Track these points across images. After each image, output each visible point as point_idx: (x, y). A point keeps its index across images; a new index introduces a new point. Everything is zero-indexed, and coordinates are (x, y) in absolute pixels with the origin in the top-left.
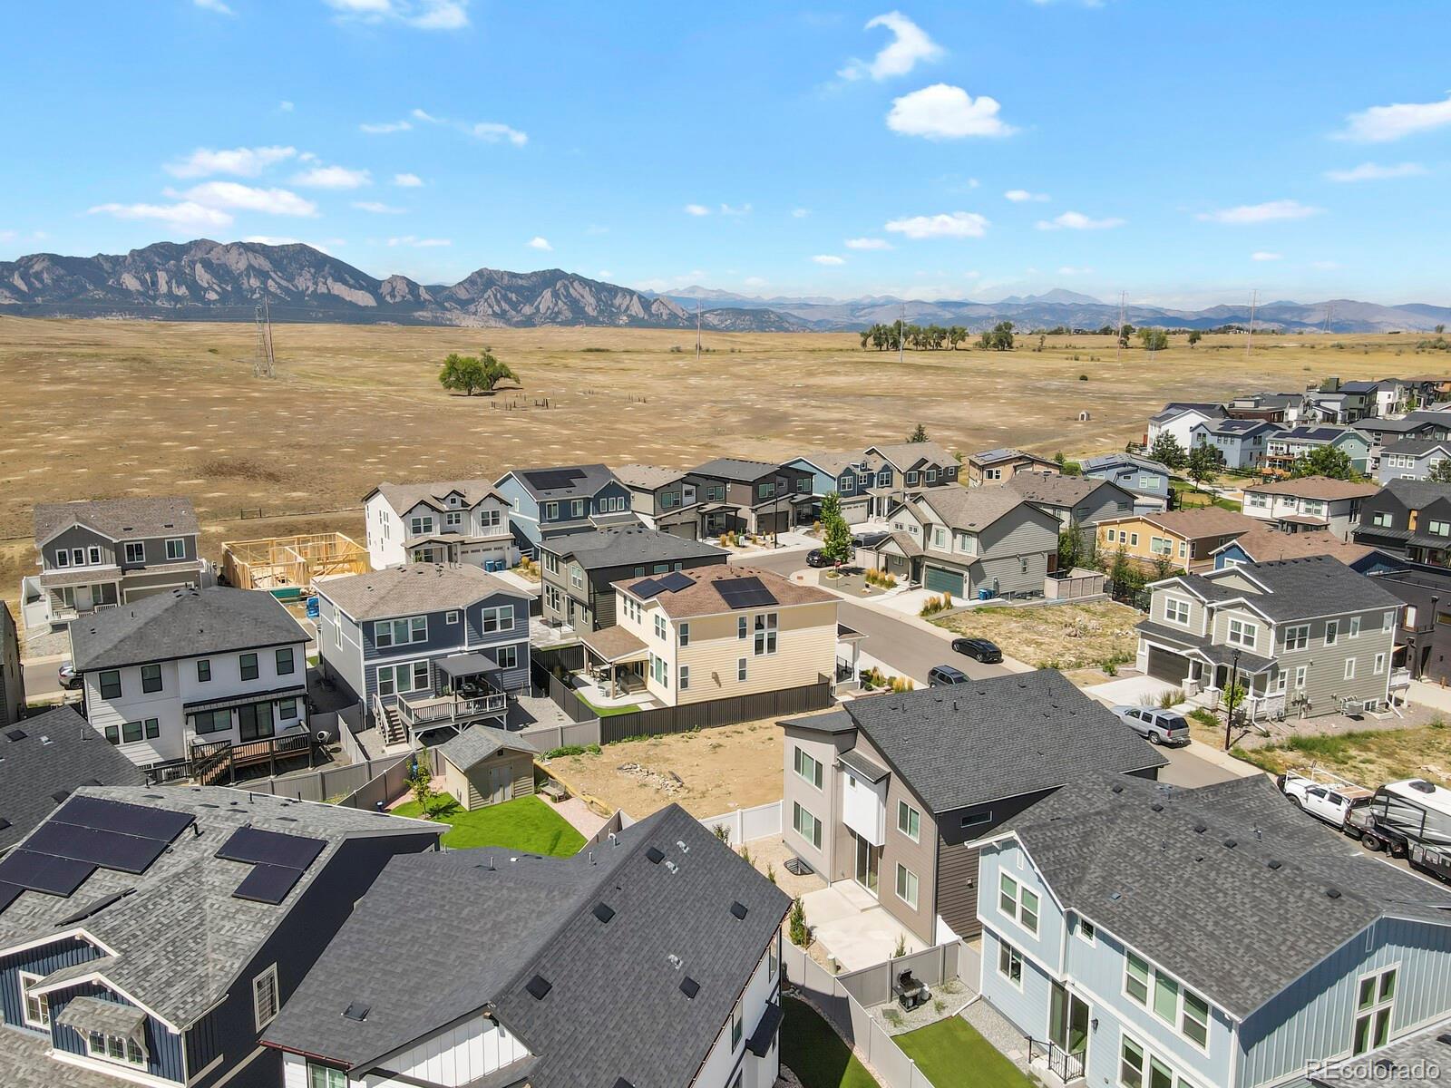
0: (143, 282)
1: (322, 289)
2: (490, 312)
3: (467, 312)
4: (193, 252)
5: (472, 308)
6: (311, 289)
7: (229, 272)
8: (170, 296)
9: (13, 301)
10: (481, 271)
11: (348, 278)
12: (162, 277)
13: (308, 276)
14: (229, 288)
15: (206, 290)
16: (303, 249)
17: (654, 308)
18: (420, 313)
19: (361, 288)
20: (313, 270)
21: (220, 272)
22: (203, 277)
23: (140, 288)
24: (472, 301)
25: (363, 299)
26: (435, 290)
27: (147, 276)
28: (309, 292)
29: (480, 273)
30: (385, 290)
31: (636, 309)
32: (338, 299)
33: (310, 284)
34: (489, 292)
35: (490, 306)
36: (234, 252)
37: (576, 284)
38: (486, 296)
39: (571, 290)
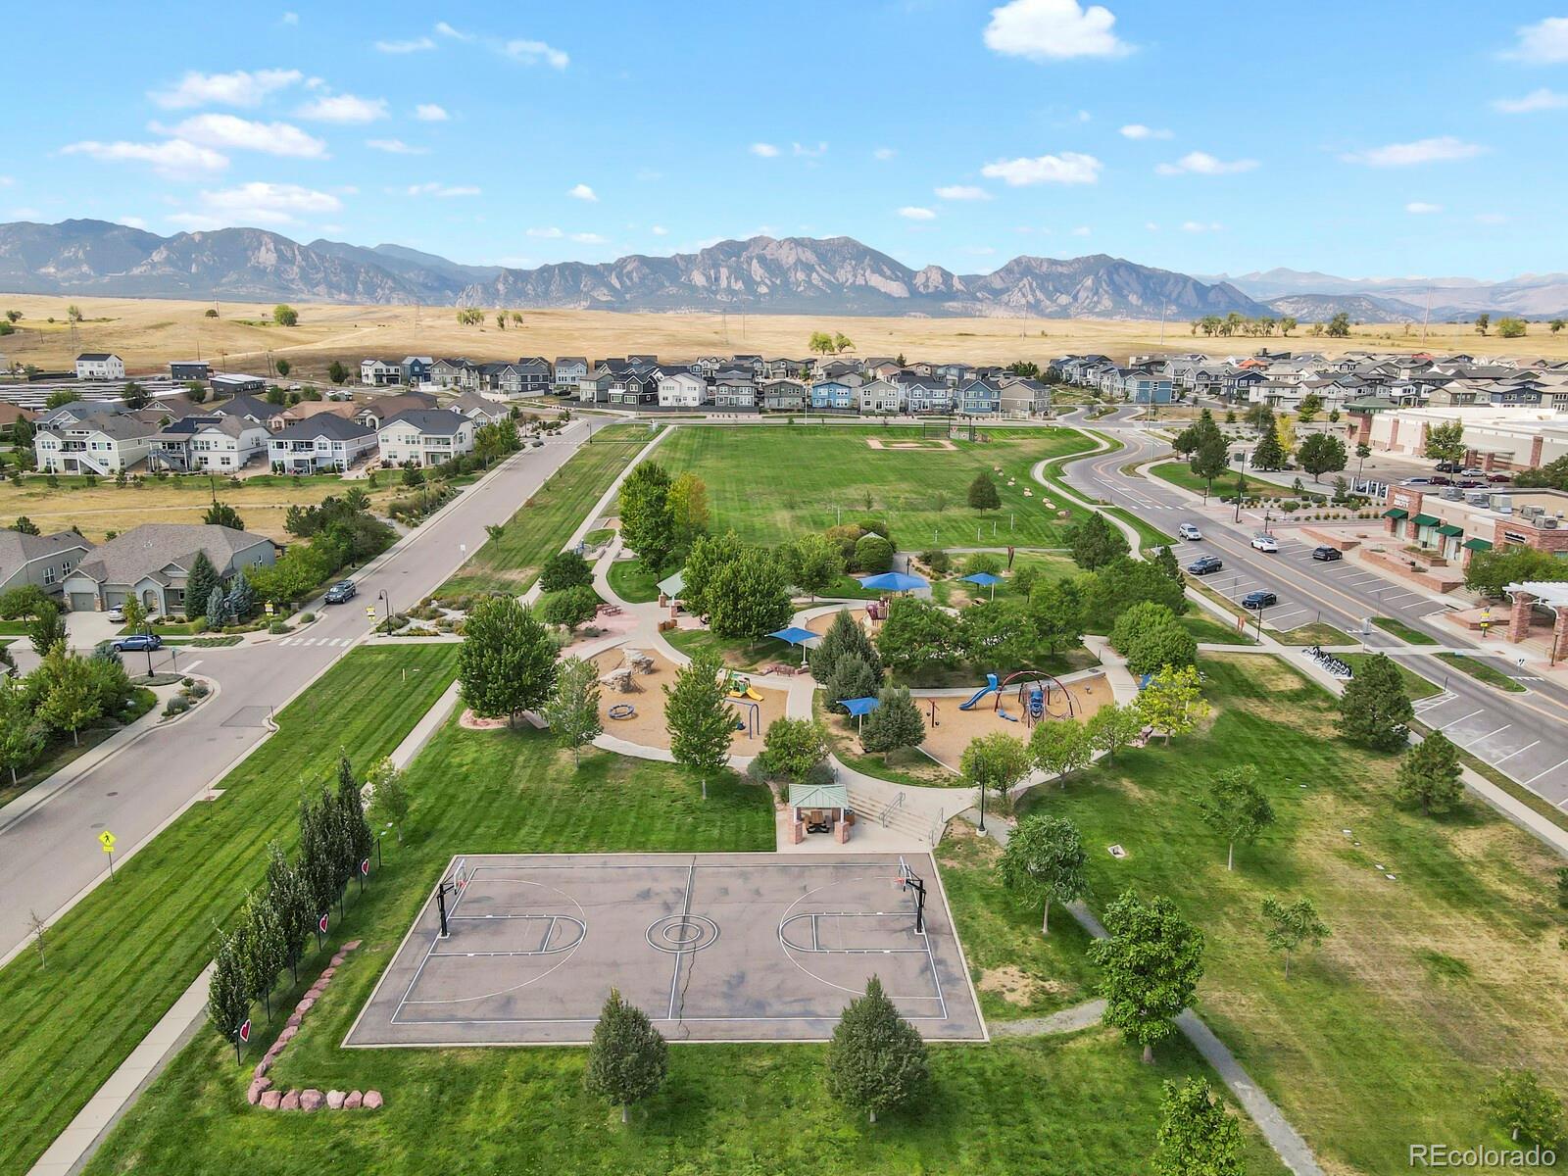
0: (708, 278)
1: (860, 281)
2: (1023, 301)
3: (999, 303)
4: (751, 249)
5: (1005, 298)
6: (850, 281)
7: (780, 267)
8: (730, 291)
9: (609, 298)
10: (1020, 258)
11: (886, 269)
12: (724, 272)
13: (849, 268)
14: (778, 282)
15: (758, 284)
16: (848, 242)
17: (1212, 296)
18: (951, 304)
19: (897, 279)
20: (854, 262)
21: (772, 267)
22: (757, 271)
23: (706, 284)
24: (1002, 292)
25: (896, 289)
26: (967, 280)
27: (712, 272)
28: (848, 284)
29: (1018, 261)
30: (919, 281)
31: (1190, 296)
32: (875, 291)
33: (850, 276)
34: (1025, 281)
35: (1024, 295)
36: (786, 248)
37: (1122, 271)
38: (1021, 285)
39: (1115, 277)
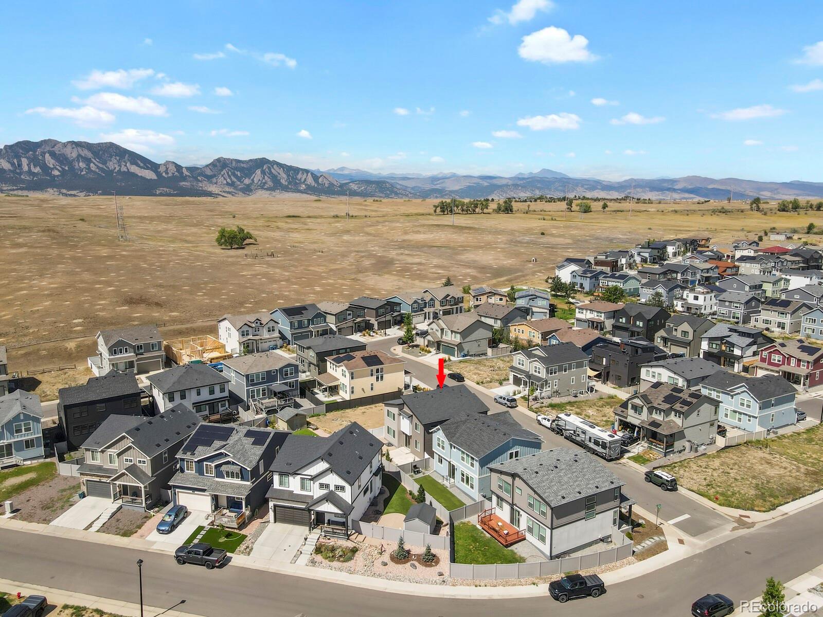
0: (13, 164)
1: (124, 169)
2: (225, 182)
3: (211, 183)
4: (43, 147)
5: (214, 180)
6: (117, 169)
7: (66, 159)
8: (30, 172)
10: (219, 158)
11: (140, 163)
12: (25, 162)
13: (115, 161)
14: (67, 168)
15: (52, 169)
16: (112, 145)
17: (320, 180)
18: (184, 183)
19: (148, 168)
20: (118, 158)
21: (61, 159)
22: (50, 161)
23: (11, 168)
24: (214, 176)
25: (149, 175)
26: (191, 169)
27: (15, 161)
28: (116, 170)
29: (219, 160)
30: (162, 169)
31: (310, 181)
32: (134, 175)
33: (116, 166)
34: (224, 171)
35: (225, 179)
36: (69, 148)
37: (275, 166)
38: (222, 173)
39: (272, 170)
